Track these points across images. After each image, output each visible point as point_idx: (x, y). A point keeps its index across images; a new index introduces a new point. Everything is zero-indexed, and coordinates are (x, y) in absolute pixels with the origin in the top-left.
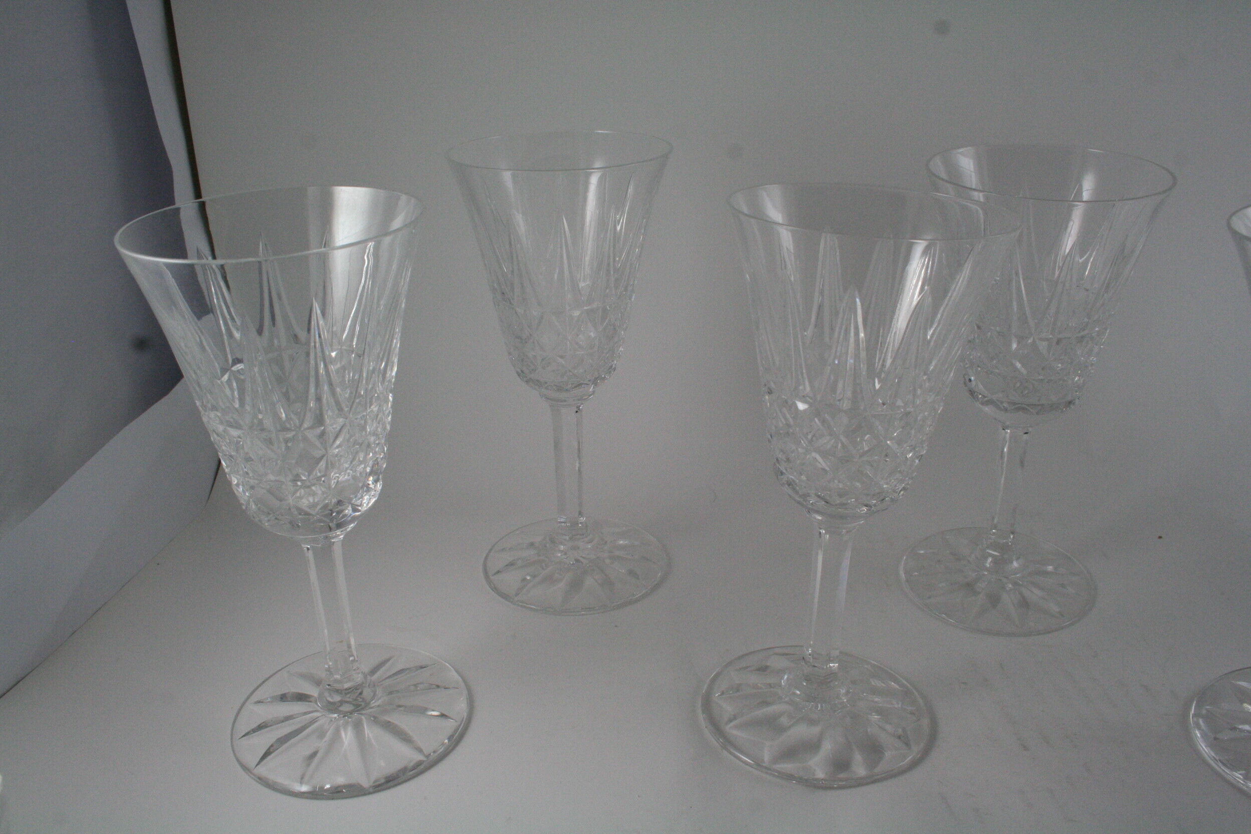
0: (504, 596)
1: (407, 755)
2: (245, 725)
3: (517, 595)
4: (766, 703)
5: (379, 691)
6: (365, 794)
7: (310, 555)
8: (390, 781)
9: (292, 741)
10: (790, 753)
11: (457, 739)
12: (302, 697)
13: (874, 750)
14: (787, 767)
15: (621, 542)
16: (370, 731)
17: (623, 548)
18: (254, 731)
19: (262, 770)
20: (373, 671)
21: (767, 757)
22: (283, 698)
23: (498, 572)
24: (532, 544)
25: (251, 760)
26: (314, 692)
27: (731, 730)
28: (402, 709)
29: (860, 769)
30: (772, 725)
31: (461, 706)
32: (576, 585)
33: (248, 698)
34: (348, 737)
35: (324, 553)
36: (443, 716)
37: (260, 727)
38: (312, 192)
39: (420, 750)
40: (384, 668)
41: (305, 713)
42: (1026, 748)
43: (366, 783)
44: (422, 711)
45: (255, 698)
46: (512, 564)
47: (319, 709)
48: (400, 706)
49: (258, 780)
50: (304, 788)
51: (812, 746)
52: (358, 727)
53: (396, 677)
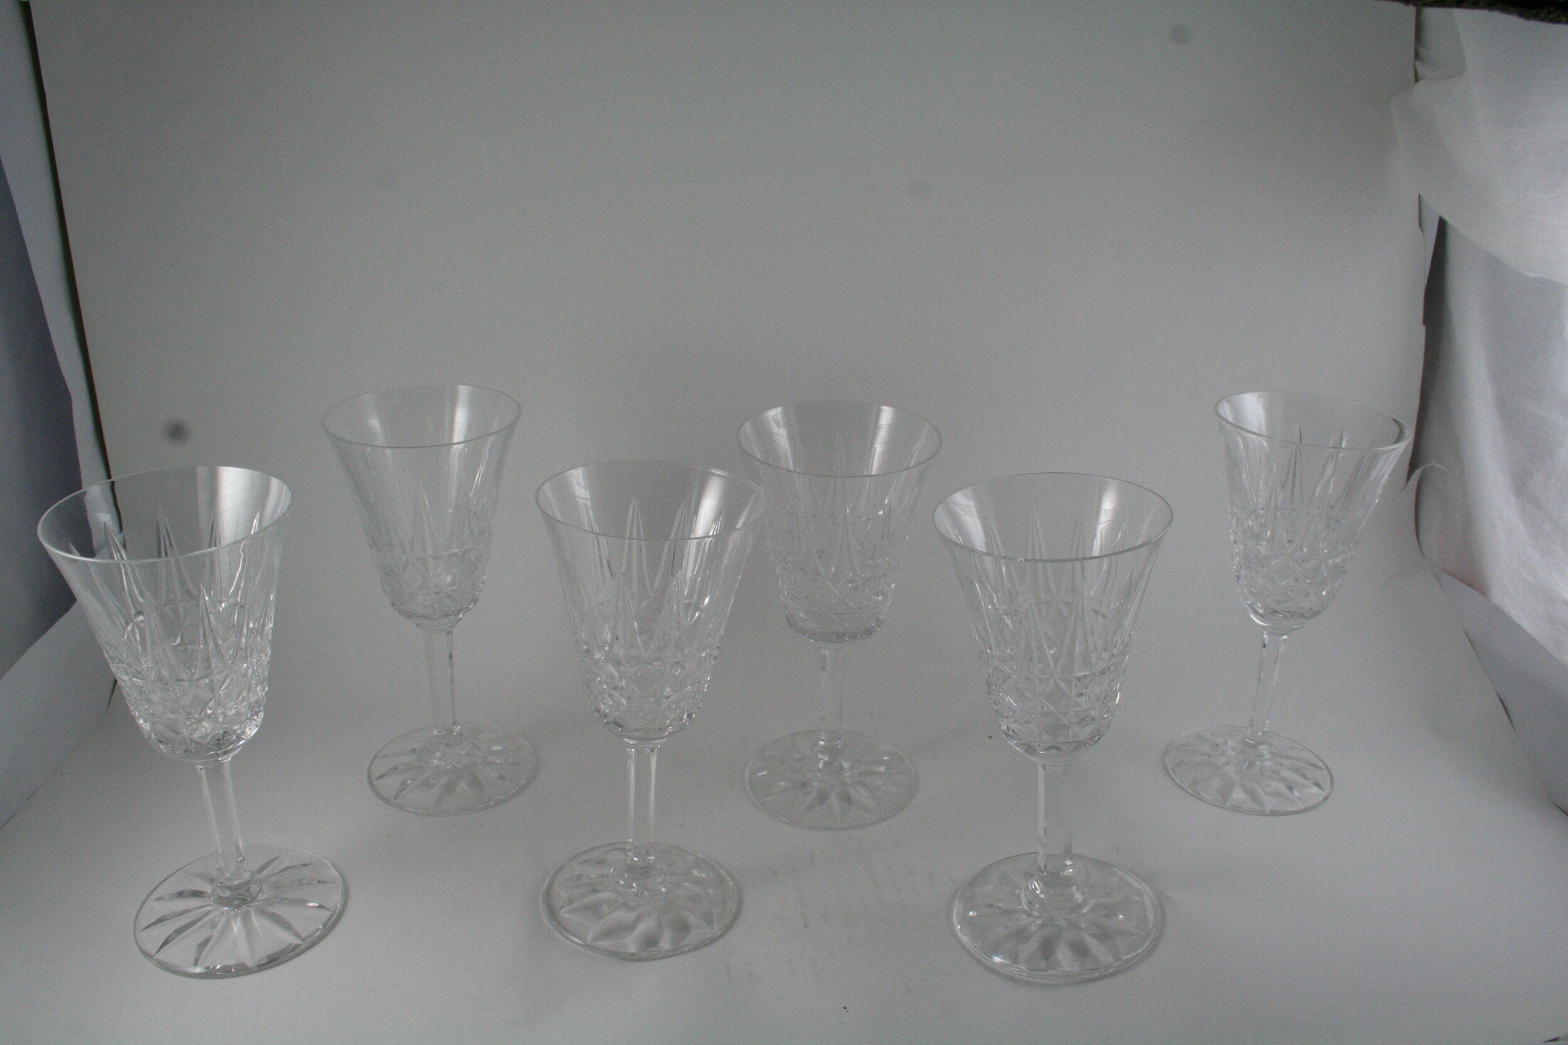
0: (385, 800)
1: (287, 939)
2: (146, 919)
3: (395, 798)
4: (595, 891)
5: (265, 887)
6: (252, 973)
7: (203, 772)
8: (273, 961)
9: (189, 931)
10: (611, 932)
11: (330, 926)
12: (197, 894)
13: (683, 928)
14: (605, 943)
15: (496, 748)
16: (257, 922)
17: (498, 753)
18: (155, 923)
19: (161, 956)
20: (261, 869)
21: (590, 936)
22: (181, 895)
23: (382, 776)
24: (414, 750)
25: (152, 948)
26: (207, 888)
27: (565, 914)
28: (286, 901)
29: (665, 944)
30: (594, 910)
31: (336, 900)
32: (449, 788)
33: (149, 896)
34: (237, 926)
35: (216, 770)
36: (321, 907)
37: (160, 921)
38: (201, 471)
39: (297, 935)
40: (270, 868)
41: (200, 907)
42: (806, 926)
43: (250, 963)
44: (302, 902)
45: (156, 895)
46: (395, 768)
47: (212, 903)
48: (283, 899)
49: (158, 965)
50: (198, 970)
51: (630, 927)
52: (246, 918)
53: (281, 874)
